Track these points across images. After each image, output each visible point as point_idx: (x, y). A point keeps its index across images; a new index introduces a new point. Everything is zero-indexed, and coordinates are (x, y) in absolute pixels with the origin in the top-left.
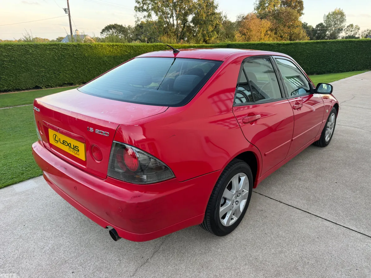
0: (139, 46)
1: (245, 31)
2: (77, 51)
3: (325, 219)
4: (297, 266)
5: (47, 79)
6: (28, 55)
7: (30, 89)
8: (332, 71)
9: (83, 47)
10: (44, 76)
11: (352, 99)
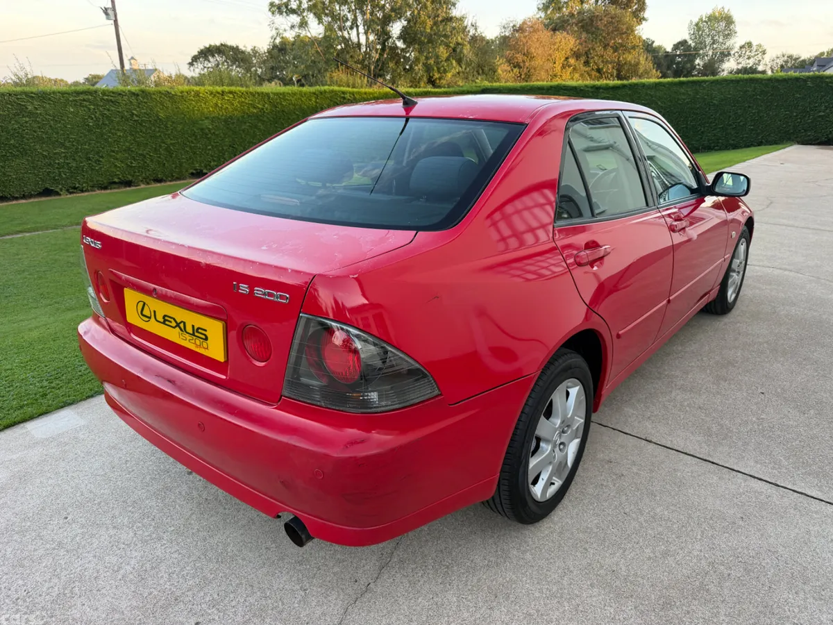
0: (284, 93)
1: (520, 57)
2: (139, 107)
3: (751, 476)
4: (705, 583)
5: (72, 172)
6: (23, 116)
7: (31, 196)
8: (713, 145)
9: (154, 96)
10: (63, 167)
11: (768, 206)
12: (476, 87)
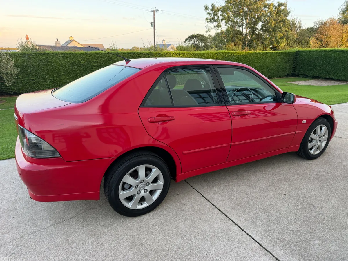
12: (294, 50)
